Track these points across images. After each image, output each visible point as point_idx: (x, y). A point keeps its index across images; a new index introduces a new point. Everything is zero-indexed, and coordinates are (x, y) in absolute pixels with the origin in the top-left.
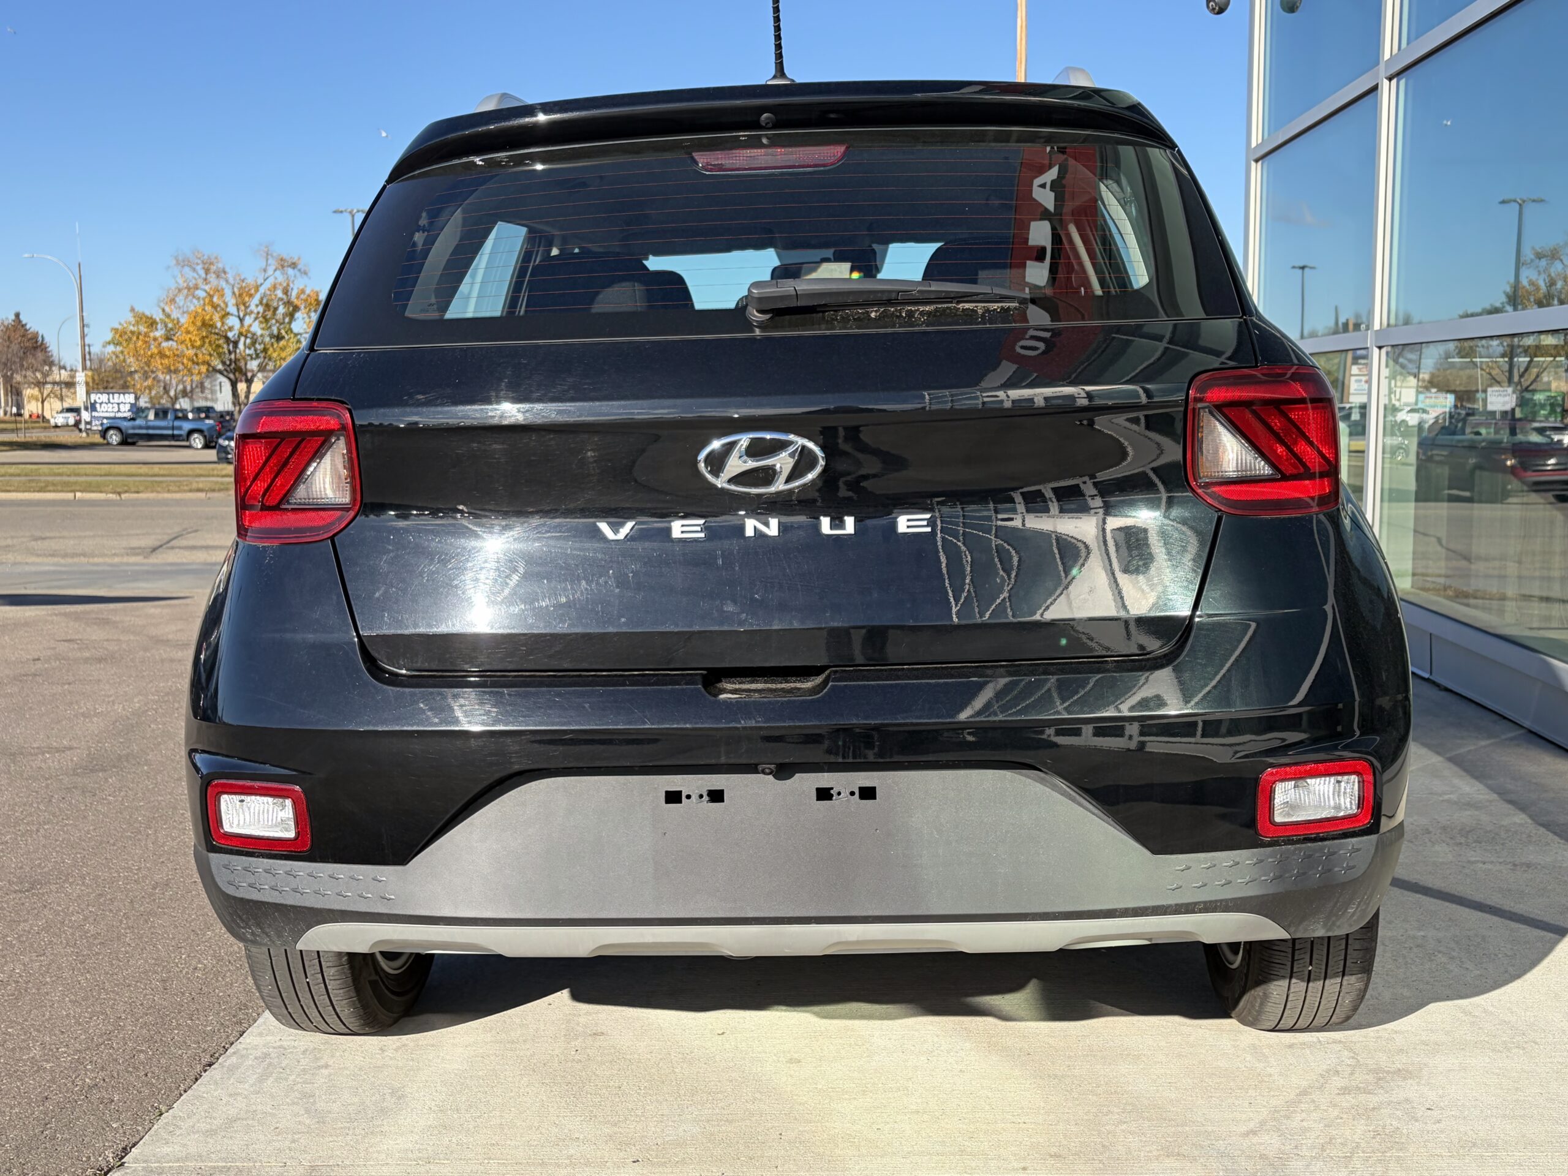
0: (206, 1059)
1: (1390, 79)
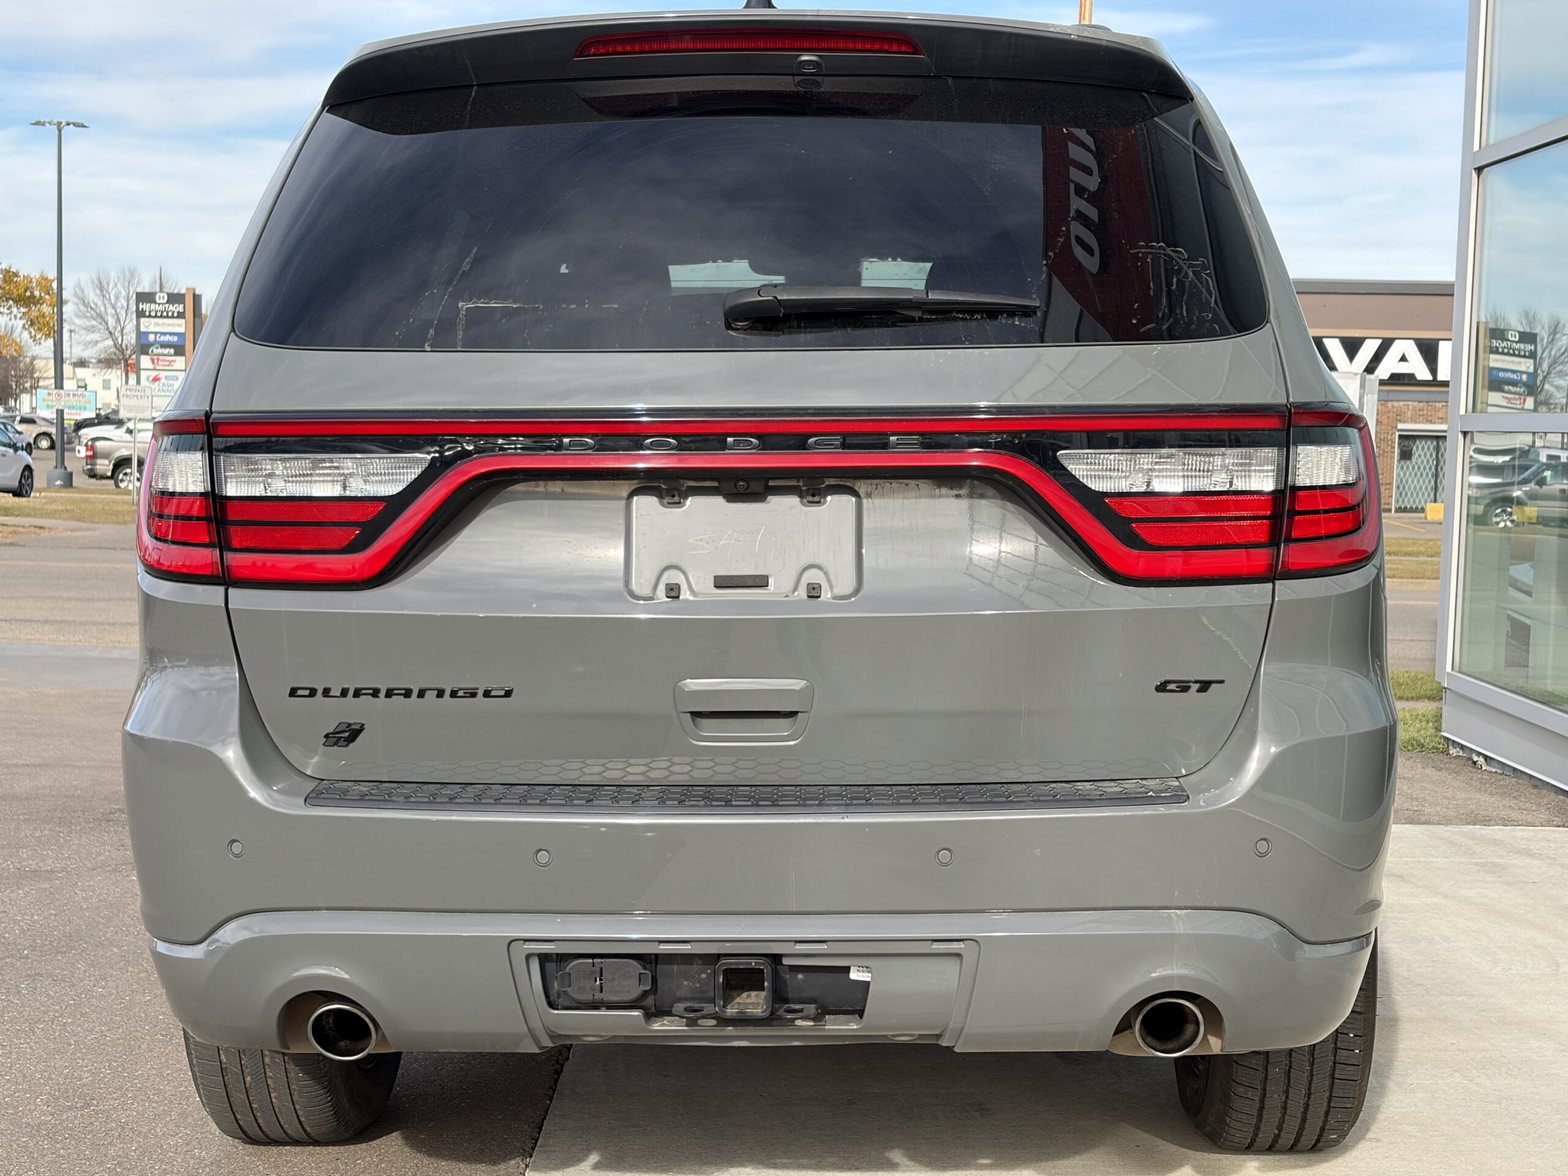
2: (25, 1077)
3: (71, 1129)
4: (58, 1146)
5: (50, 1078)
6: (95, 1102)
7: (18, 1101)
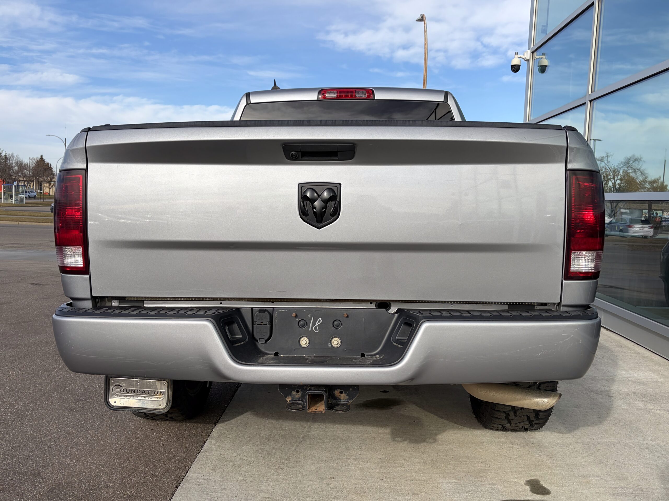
0: (176, 484)
1: (591, 101)
2: (73, 388)
3: (77, 408)
4: (70, 415)
5: (80, 389)
6: (89, 398)
7: (66, 397)
